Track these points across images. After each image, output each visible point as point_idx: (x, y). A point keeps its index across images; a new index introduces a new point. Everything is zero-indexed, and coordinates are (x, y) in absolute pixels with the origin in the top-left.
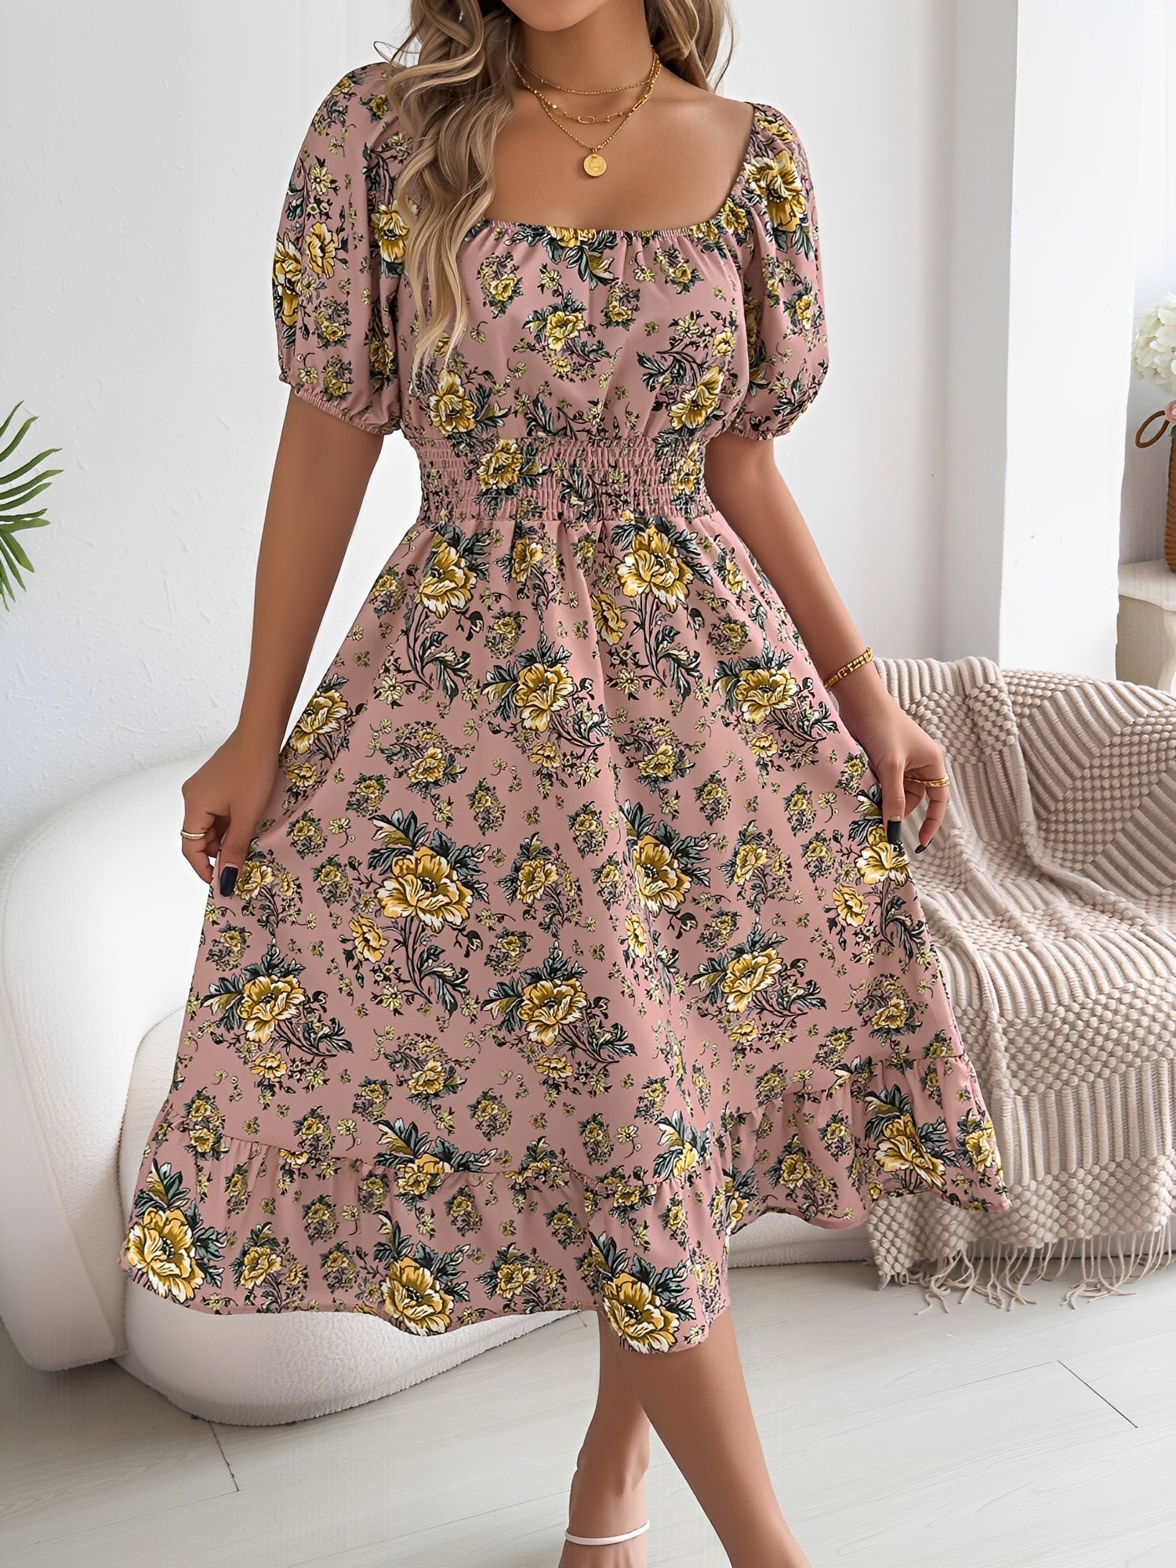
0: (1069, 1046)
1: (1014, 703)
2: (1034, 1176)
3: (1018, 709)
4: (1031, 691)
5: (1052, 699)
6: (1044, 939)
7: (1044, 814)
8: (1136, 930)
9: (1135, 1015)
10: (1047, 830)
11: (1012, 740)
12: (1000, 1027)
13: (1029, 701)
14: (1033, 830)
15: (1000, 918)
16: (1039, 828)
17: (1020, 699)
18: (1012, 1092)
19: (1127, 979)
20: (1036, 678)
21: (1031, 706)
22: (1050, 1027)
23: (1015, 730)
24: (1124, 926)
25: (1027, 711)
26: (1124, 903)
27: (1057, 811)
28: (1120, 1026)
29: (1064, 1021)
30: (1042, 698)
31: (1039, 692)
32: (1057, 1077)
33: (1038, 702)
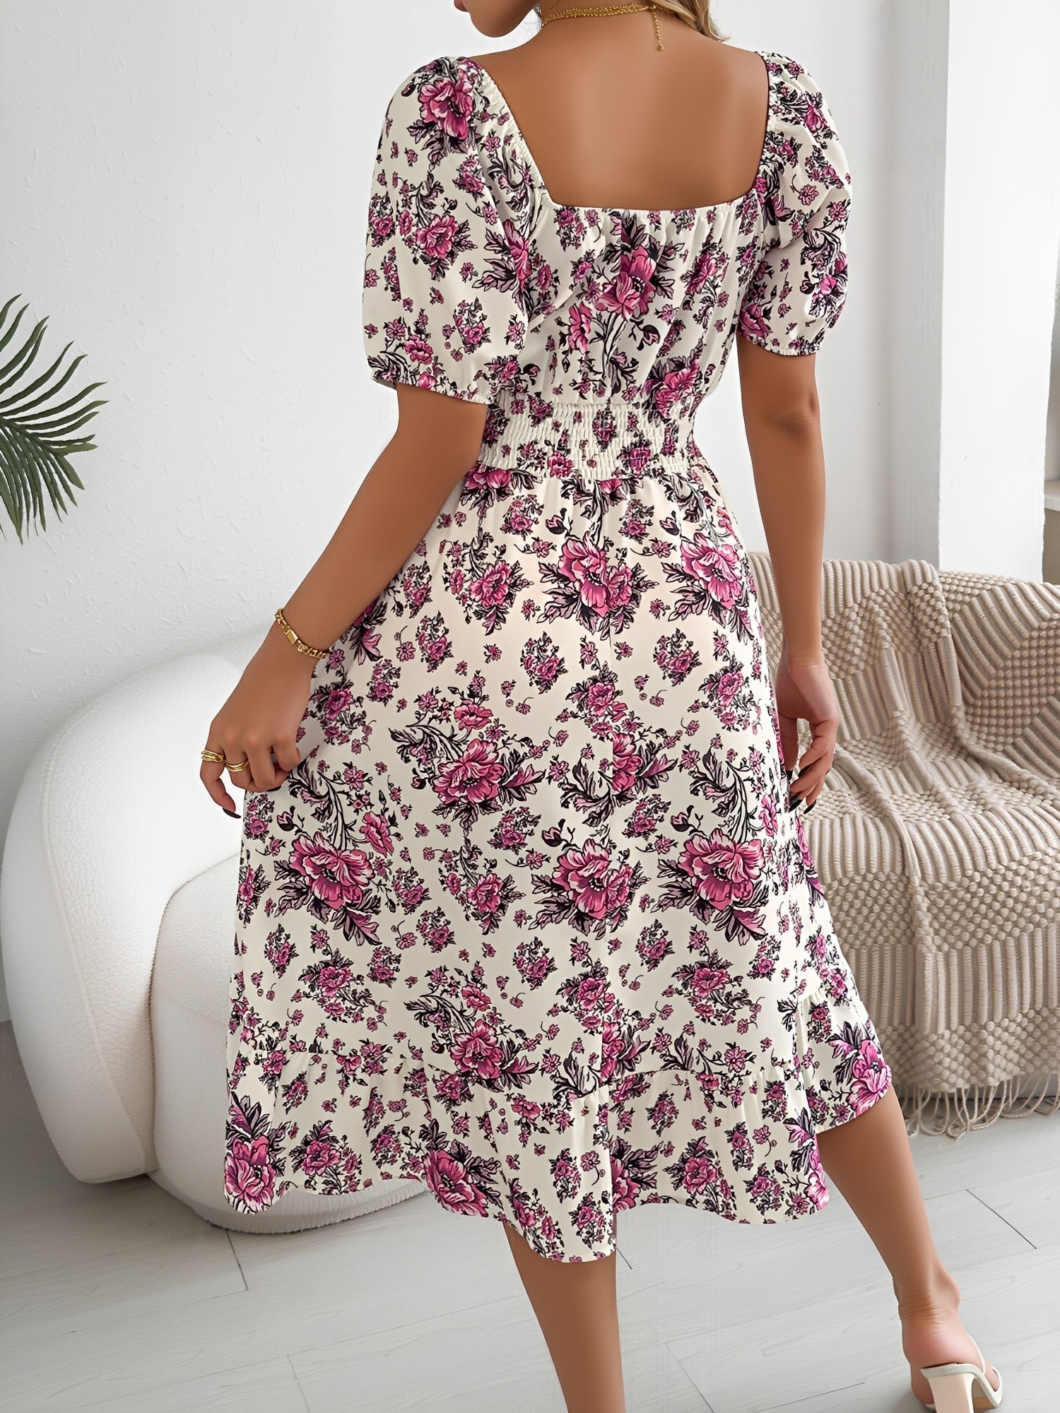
0: (983, 908)
1: (947, 599)
2: (948, 1027)
3: (951, 606)
4: (962, 589)
5: (980, 597)
6: (965, 811)
7: (972, 700)
8: (1047, 804)
9: (1042, 880)
10: (974, 715)
11: (945, 633)
12: (921, 890)
13: (960, 597)
14: (961, 714)
15: (928, 793)
16: (967, 713)
17: (952, 597)
18: (934, 949)
19: (1035, 848)
20: (967, 579)
21: (962, 602)
22: (967, 890)
23: (948, 624)
24: (1037, 801)
25: (958, 607)
26: (1038, 779)
27: (982, 697)
28: (1028, 890)
29: (979, 885)
30: (971, 595)
31: (969, 591)
32: (973, 935)
33: (967, 598)
